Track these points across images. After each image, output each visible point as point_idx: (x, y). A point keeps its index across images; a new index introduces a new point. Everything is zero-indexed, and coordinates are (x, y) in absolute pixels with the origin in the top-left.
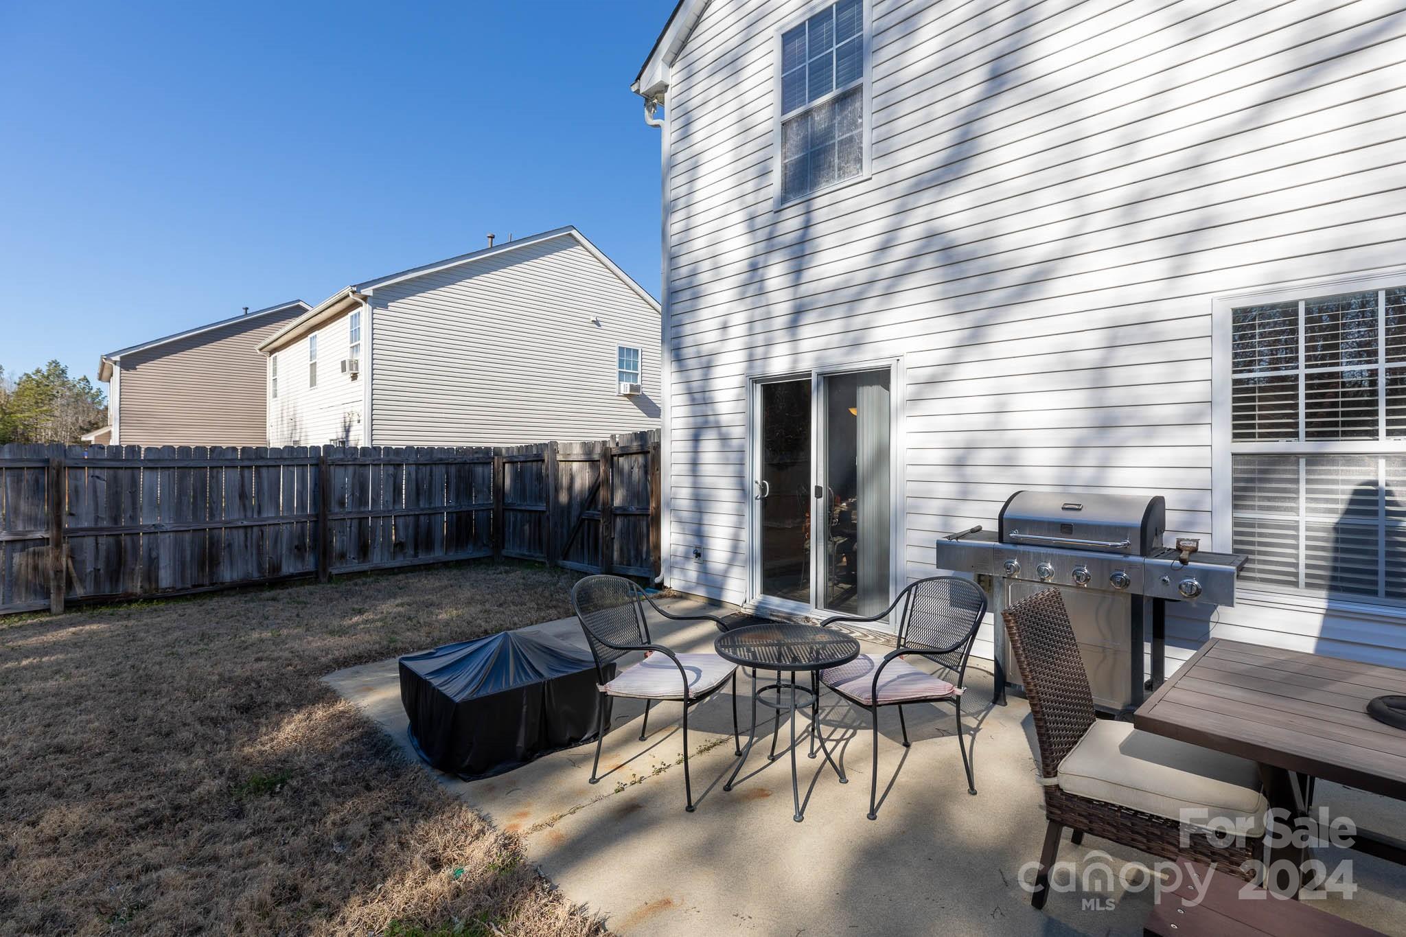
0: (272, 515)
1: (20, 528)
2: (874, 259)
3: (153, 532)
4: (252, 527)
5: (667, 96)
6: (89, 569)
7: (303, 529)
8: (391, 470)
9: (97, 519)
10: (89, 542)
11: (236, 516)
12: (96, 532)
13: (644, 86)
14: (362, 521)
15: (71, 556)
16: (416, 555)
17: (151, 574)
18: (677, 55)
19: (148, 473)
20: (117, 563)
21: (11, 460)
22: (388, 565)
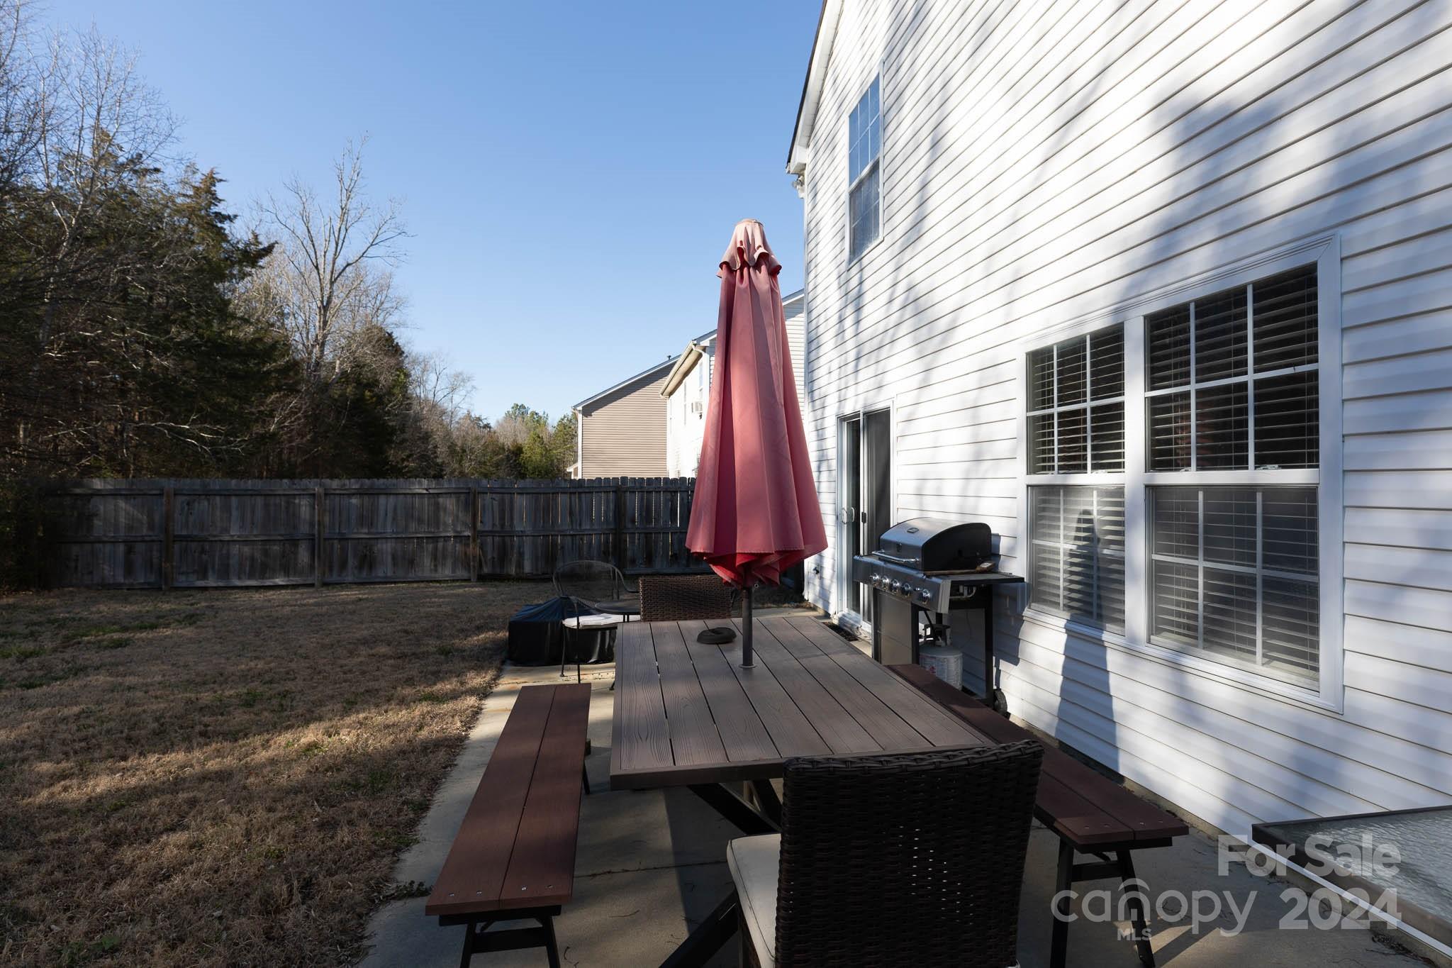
0: (588, 527)
1: (459, 529)
2: (888, 310)
3: (521, 535)
4: (575, 535)
5: (806, 172)
6: (489, 557)
7: (608, 539)
8: (669, 496)
9: (494, 525)
10: (489, 539)
11: (567, 528)
12: (492, 533)
13: (793, 166)
14: (647, 535)
15: (481, 548)
16: (688, 566)
17: (520, 565)
18: (810, 137)
19: (519, 496)
20: (503, 554)
21: (455, 488)
22: (665, 571)
